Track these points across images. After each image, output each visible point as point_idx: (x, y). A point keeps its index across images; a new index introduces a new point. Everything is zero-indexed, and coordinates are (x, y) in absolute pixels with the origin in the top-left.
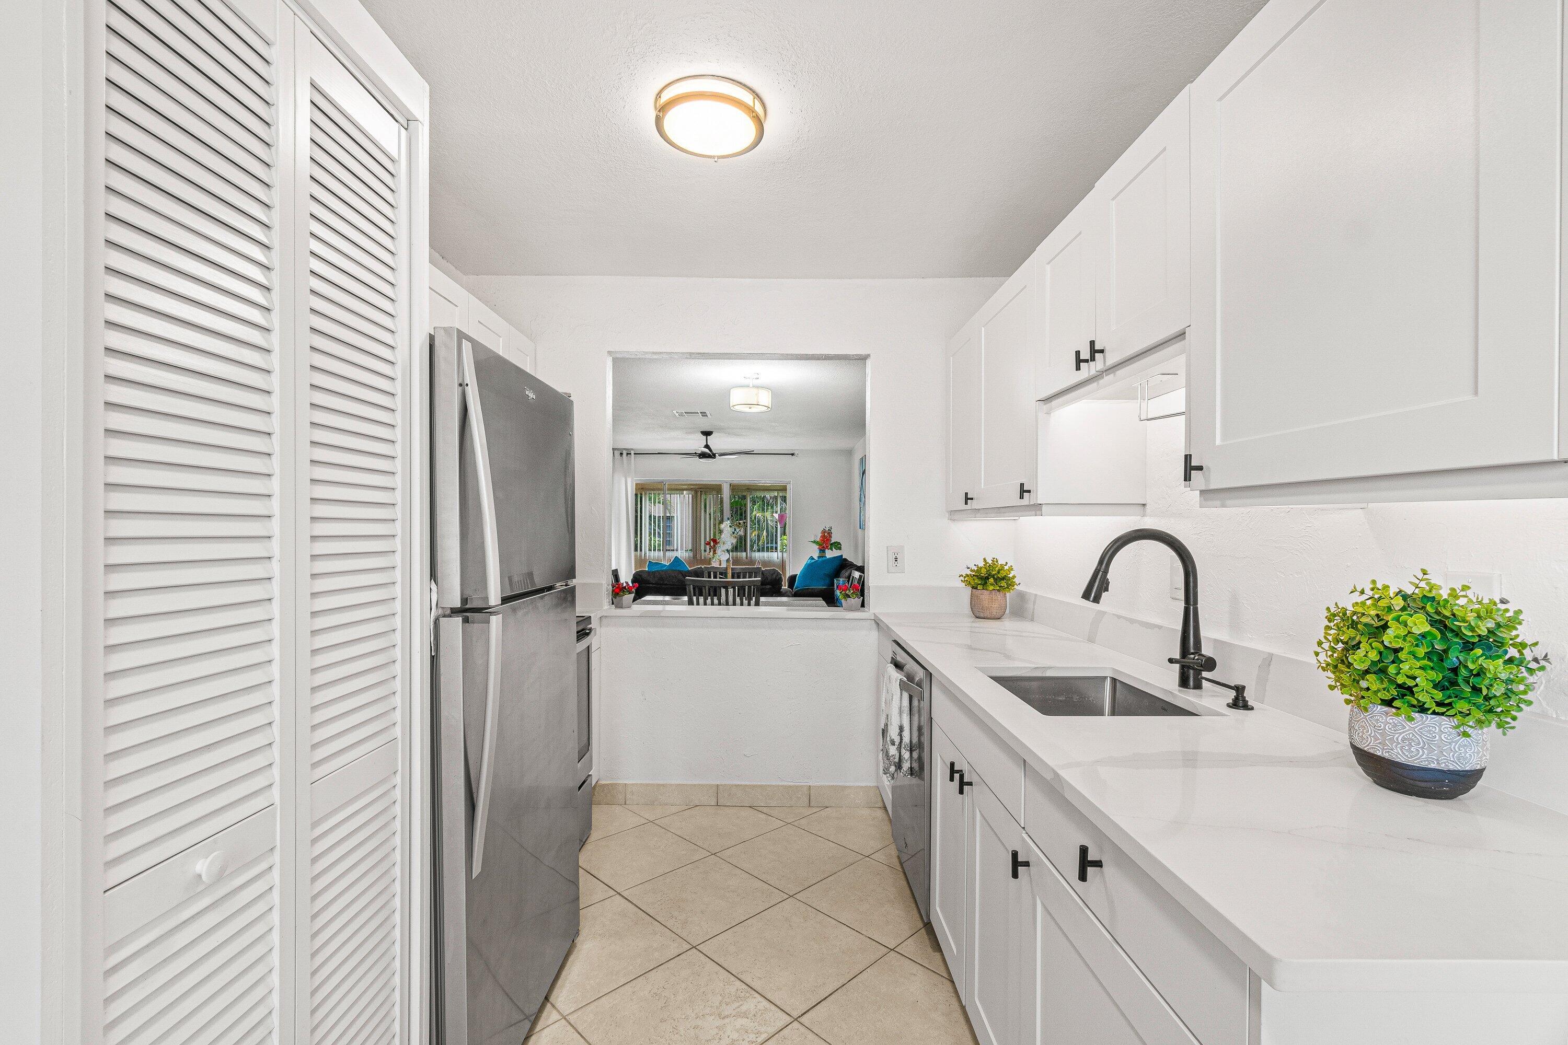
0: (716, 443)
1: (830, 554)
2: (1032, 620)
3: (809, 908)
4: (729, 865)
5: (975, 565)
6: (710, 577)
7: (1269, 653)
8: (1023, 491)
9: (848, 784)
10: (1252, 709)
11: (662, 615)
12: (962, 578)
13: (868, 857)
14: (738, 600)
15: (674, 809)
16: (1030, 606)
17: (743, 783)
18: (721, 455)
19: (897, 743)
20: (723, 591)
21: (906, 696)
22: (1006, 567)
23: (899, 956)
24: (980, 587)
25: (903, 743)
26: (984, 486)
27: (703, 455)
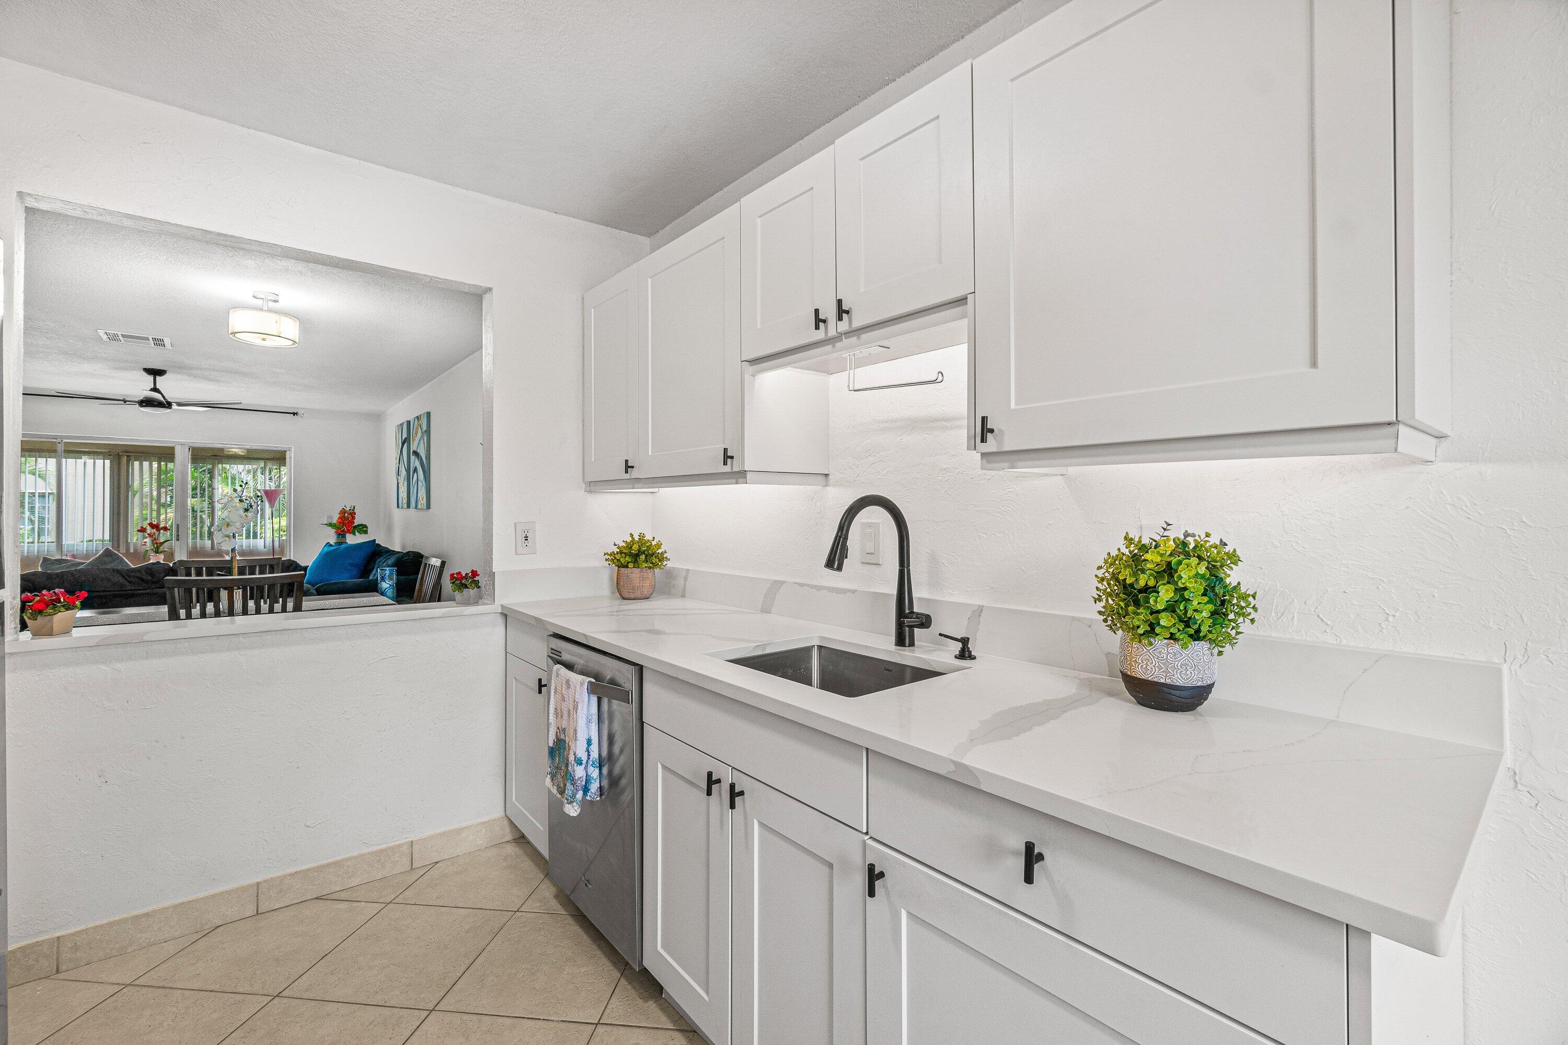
0: (169, 387)
1: (352, 539)
2: (683, 596)
3: (465, 1017)
4: (313, 1003)
5: (623, 541)
6: (189, 574)
7: (979, 606)
8: (727, 457)
9: (464, 824)
10: (974, 658)
11: (146, 638)
12: (607, 557)
13: (518, 911)
14: (251, 604)
15: (171, 948)
16: (680, 582)
17: (304, 868)
18: (179, 404)
19: (584, 762)
20: (224, 594)
21: (594, 699)
22: (654, 543)
23: (609, 1028)
24: (631, 565)
25: (591, 759)
26: (652, 453)
27: (147, 403)
